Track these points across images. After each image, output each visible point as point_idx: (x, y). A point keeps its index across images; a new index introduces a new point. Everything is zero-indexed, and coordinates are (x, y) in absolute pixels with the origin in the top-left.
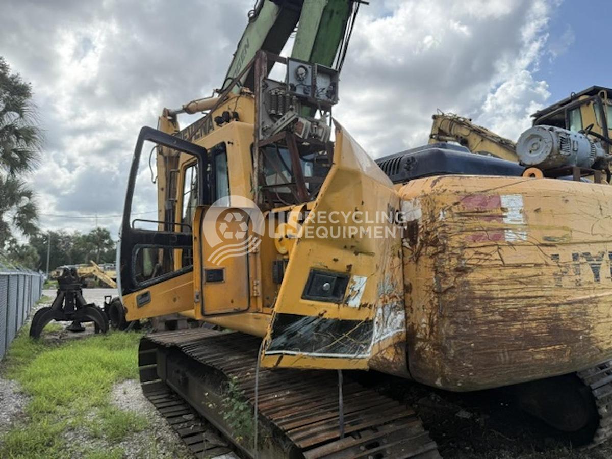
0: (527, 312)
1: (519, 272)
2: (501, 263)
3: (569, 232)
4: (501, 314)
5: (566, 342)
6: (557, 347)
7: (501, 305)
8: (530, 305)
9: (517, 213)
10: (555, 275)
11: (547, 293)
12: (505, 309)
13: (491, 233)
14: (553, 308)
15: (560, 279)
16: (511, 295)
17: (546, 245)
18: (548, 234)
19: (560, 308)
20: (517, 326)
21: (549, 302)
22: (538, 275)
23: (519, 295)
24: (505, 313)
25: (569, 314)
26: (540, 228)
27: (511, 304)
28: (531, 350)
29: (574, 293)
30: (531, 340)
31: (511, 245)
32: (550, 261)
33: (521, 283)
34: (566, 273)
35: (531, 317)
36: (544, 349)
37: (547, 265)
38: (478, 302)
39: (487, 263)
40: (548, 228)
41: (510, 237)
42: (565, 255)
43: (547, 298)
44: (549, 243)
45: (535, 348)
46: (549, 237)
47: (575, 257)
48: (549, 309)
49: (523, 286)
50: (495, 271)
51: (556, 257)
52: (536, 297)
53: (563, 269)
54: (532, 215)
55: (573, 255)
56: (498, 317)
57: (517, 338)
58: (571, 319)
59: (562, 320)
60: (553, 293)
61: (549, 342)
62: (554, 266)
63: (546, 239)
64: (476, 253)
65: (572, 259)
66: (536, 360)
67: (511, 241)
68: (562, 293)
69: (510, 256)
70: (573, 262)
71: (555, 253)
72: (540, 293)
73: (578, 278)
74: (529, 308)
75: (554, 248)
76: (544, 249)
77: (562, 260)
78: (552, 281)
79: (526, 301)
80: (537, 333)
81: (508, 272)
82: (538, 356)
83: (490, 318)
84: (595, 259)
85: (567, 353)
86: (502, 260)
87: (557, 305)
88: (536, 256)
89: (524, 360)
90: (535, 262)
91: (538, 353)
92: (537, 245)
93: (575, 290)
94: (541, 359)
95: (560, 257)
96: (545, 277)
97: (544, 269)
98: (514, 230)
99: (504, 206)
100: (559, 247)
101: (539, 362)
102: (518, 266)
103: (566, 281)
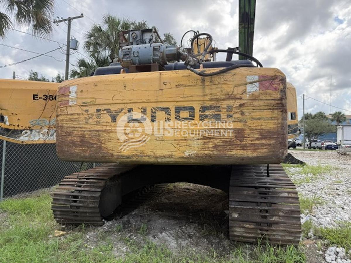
0: (73, 133)
1: (72, 117)
2: (67, 113)
3: (94, 100)
4: (65, 133)
5: (87, 147)
6: (84, 148)
7: (65, 130)
8: (74, 130)
9: (74, 93)
10: (85, 118)
11: (81, 126)
12: (67, 131)
13: (65, 102)
14: (82, 132)
15: (88, 120)
16: (69, 126)
17: (83, 106)
18: (84, 101)
19: (86, 132)
20: (70, 138)
21: (81, 130)
22: (78, 118)
23: (71, 126)
24: (66, 132)
25: (89, 135)
26: (82, 98)
27: (68, 129)
28: (74, 148)
29: (94, 127)
30: (74, 144)
31: (70, 106)
32: (84, 112)
33: (72, 121)
34: (91, 117)
35: (74, 135)
36: (78, 148)
37: (82, 114)
38: (60, 128)
39: (63, 113)
40: (85, 98)
41: (71, 103)
42: (92, 110)
43: (81, 128)
44: (85, 105)
45: (76, 147)
46: (85, 102)
47: (98, 111)
48: (81, 132)
49: (73, 122)
50: (65, 116)
51: (87, 111)
52: (76, 127)
53: (90, 116)
54: (79, 94)
55: (97, 110)
56: (65, 134)
57: (70, 143)
58: (90, 137)
59: (86, 137)
60: (84, 126)
61: (80, 145)
62: (86, 115)
63: (83, 103)
64: (61, 110)
65: (95, 112)
66: (76, 152)
67: (71, 104)
68: (88, 126)
69: (70, 111)
70: (96, 113)
71: (87, 109)
72: (78, 126)
73: (98, 120)
74: (74, 132)
75: (87, 107)
76: (82, 107)
77: (90, 112)
78: (84, 120)
79: (73, 129)
80: (76, 141)
81: (69, 116)
82: (76, 151)
83: (63, 134)
84: (114, 112)
85: (88, 152)
86: (67, 112)
87: (84, 131)
88: (78, 110)
89: (72, 151)
90: (78, 113)
91: (76, 149)
92: (79, 106)
93: (95, 126)
94: (77, 152)
95: (89, 111)
96: (81, 119)
97: (81, 116)
98: (72, 100)
99: (70, 91)
100: (89, 106)
101: (77, 153)
102: (72, 114)
103: (90, 121)
